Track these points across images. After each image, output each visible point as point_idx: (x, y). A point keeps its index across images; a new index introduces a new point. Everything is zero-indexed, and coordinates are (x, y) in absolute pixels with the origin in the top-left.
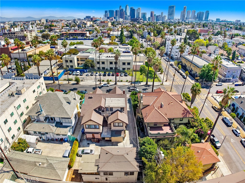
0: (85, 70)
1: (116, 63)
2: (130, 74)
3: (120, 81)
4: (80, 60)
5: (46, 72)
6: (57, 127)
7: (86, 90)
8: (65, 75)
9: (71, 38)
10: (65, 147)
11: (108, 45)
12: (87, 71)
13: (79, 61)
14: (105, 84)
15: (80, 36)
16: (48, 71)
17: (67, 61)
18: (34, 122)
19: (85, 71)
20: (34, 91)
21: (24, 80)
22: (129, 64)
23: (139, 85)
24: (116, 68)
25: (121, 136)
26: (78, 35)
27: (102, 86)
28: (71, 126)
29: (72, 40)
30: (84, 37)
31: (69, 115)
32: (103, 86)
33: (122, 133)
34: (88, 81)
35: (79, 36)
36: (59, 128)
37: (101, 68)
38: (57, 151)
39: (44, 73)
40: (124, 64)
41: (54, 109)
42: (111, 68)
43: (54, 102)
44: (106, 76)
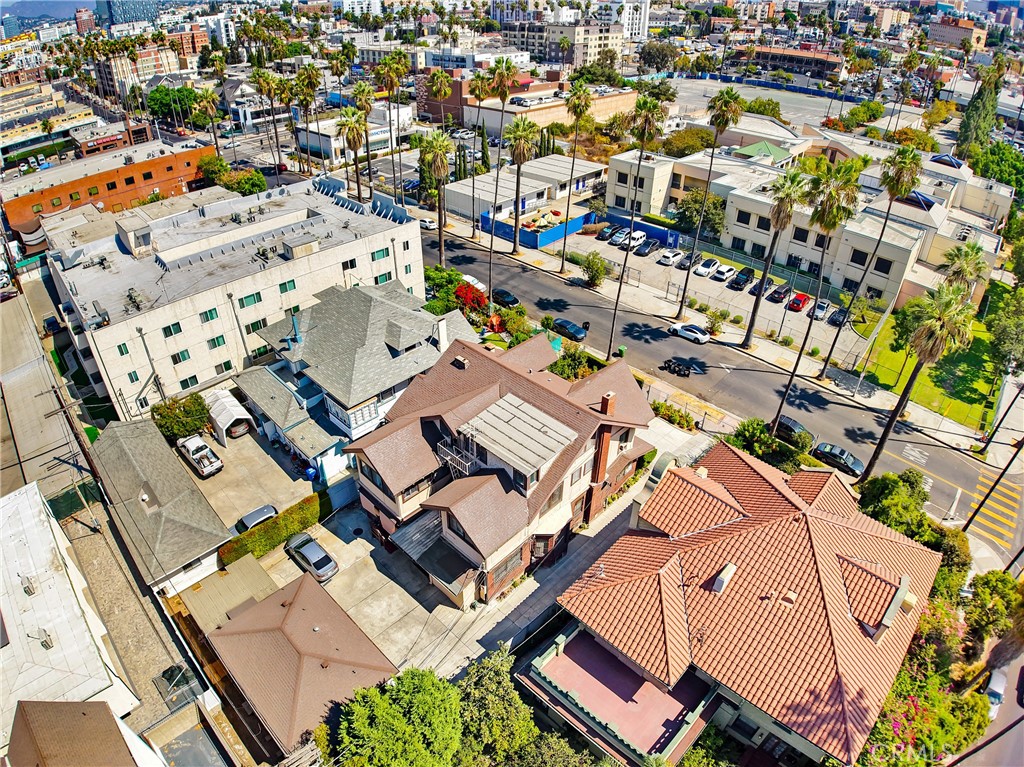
0: (671, 235)
1: (821, 242)
2: (864, 322)
3: (780, 339)
4: (682, 185)
5: (527, 203)
6: (311, 417)
7: (586, 326)
8: (582, 234)
9: (767, 75)
10: (293, 493)
11: (872, 143)
12: (676, 241)
13: (678, 187)
14: (690, 328)
15: (809, 74)
16: (535, 200)
17: (622, 178)
18: (266, 367)
19: (671, 240)
20: (350, 264)
21: (362, 213)
22: (884, 266)
23: (859, 398)
24: (815, 269)
25: (450, 583)
26: (801, 68)
27: (675, 330)
28: (346, 436)
29: (758, 88)
30: (820, 82)
31: (349, 393)
32: (675, 333)
33: (465, 575)
34: (641, 285)
35: (805, 74)
36: (313, 422)
37: (748, 248)
38: (260, 490)
39: (512, 208)
40: (859, 257)
41: (333, 349)
42: (793, 262)
43: (346, 327)
44: (741, 290)
